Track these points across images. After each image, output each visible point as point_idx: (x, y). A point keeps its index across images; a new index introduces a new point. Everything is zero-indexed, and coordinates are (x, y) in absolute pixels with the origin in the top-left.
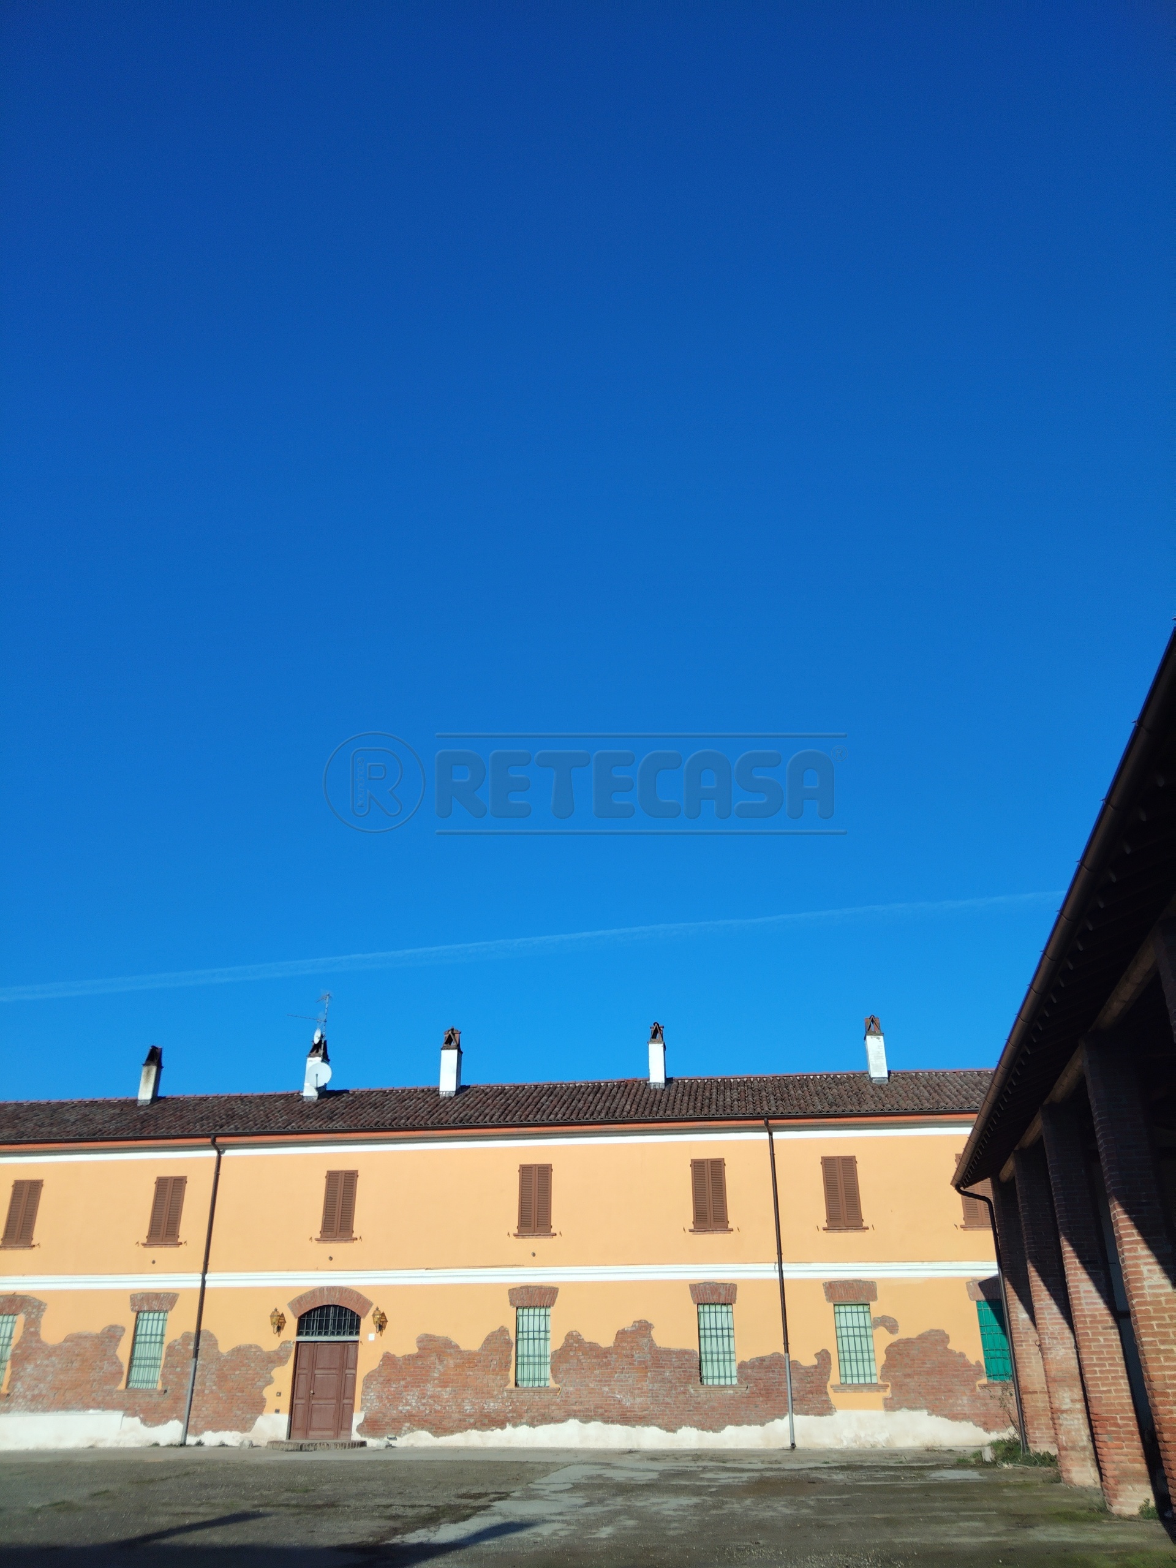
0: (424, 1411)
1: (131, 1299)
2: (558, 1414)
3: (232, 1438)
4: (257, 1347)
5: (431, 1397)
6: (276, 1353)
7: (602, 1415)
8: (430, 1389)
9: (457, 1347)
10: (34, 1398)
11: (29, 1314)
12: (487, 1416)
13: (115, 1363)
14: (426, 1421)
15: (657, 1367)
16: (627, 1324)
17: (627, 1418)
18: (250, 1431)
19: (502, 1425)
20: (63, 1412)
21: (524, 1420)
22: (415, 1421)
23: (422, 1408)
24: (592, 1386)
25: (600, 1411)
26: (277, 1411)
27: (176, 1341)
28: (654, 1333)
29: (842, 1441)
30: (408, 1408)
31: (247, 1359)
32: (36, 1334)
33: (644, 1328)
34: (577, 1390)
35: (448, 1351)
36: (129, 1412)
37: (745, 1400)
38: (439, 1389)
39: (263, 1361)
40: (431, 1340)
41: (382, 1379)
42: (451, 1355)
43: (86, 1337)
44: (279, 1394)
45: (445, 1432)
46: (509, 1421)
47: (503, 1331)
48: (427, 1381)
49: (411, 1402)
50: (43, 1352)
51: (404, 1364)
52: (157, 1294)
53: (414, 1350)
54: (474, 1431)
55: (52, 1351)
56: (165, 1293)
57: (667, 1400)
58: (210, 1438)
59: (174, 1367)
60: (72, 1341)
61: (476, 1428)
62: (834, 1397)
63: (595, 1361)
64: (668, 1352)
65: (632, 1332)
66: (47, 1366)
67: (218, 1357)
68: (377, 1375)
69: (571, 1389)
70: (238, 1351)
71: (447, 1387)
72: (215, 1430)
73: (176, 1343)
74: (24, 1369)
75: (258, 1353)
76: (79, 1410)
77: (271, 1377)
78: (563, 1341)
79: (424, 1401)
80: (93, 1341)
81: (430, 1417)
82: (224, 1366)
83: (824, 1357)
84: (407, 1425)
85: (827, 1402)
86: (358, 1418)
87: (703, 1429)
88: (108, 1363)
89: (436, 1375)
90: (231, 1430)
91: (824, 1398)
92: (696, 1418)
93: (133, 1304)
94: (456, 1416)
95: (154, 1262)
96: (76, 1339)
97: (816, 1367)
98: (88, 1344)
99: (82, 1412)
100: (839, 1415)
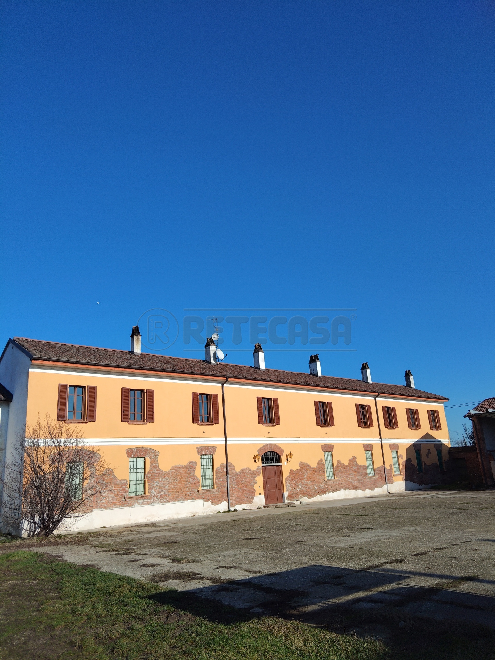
0: (304, 490)
1: (197, 449)
2: (338, 488)
3: (246, 506)
4: (249, 469)
5: (305, 485)
6: (256, 471)
7: (348, 487)
8: (305, 482)
9: (310, 466)
10: (161, 497)
11: (151, 457)
12: (321, 490)
13: (195, 478)
14: (305, 493)
15: (359, 471)
16: (351, 457)
17: (354, 488)
18: (252, 503)
19: (325, 493)
20: (177, 502)
21: (330, 491)
22: (302, 493)
23: (303, 489)
24: (345, 478)
25: (348, 486)
26: (260, 494)
27: (218, 467)
28: (357, 460)
29: (396, 491)
30: (299, 489)
31: (246, 474)
32: (157, 466)
33: (354, 459)
34: (341, 479)
35: (308, 468)
36: (205, 499)
37: (377, 480)
38: (307, 482)
39: (252, 474)
40: (303, 464)
41: (291, 479)
42: (309, 469)
43: (180, 467)
44: (260, 487)
45: (311, 497)
46: (327, 491)
47: (321, 460)
48: (303, 479)
49: (300, 487)
50: (161, 475)
51: (296, 473)
52: (207, 447)
53: (299, 468)
54: (319, 496)
55: (166, 475)
56: (211, 446)
57: (362, 481)
58: (239, 507)
59: (219, 479)
60: (174, 469)
61: (319, 495)
62: (394, 478)
63: (344, 469)
64: (360, 466)
65: (352, 460)
66: (164, 481)
67: (235, 474)
68: (289, 477)
69: (340, 479)
70: (242, 470)
71: (309, 481)
72: (240, 504)
73: (219, 468)
74: (154, 483)
75: (250, 471)
76: (183, 501)
77: (256, 481)
78: (337, 463)
79: (303, 486)
80: (183, 469)
81: (306, 492)
82: (238, 477)
83: (391, 466)
84: (300, 495)
85: (393, 479)
86: (286, 494)
87: (370, 490)
88: (191, 479)
89: (306, 477)
90: (245, 503)
91: (392, 478)
92: (368, 486)
93: (198, 452)
94: (313, 491)
95: (204, 432)
96: (176, 468)
97: (389, 469)
98: (181, 470)
99: (185, 501)
100: (396, 482)
